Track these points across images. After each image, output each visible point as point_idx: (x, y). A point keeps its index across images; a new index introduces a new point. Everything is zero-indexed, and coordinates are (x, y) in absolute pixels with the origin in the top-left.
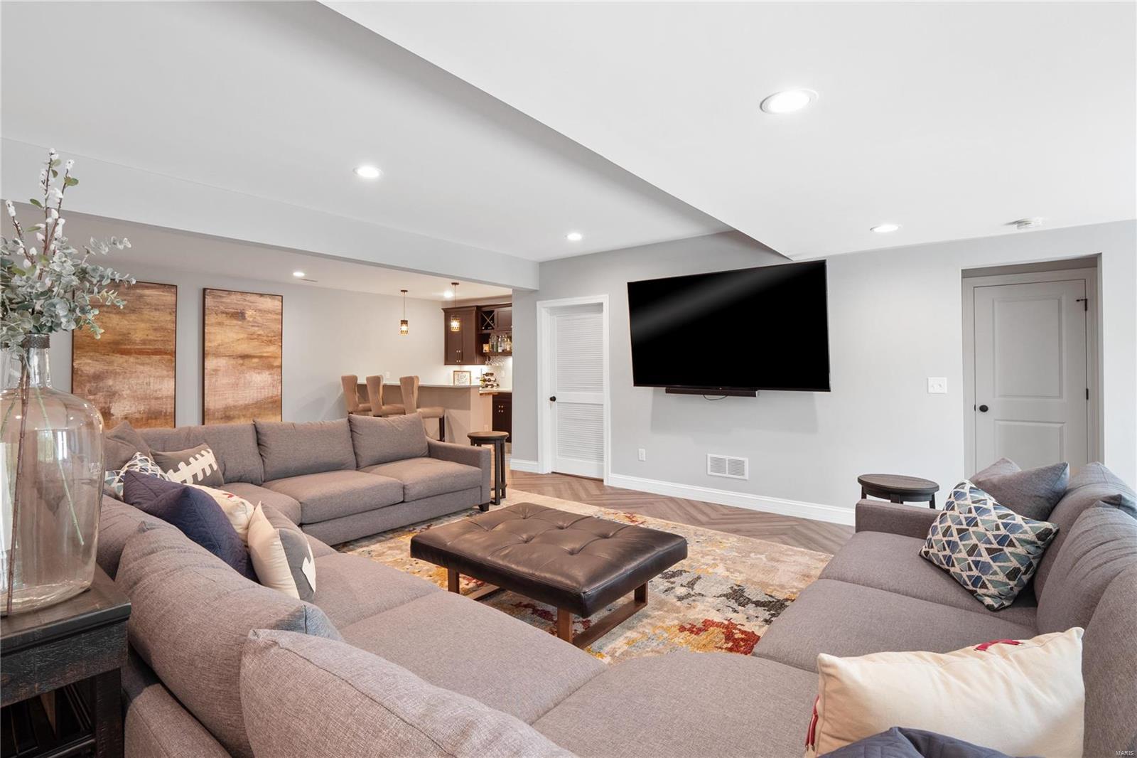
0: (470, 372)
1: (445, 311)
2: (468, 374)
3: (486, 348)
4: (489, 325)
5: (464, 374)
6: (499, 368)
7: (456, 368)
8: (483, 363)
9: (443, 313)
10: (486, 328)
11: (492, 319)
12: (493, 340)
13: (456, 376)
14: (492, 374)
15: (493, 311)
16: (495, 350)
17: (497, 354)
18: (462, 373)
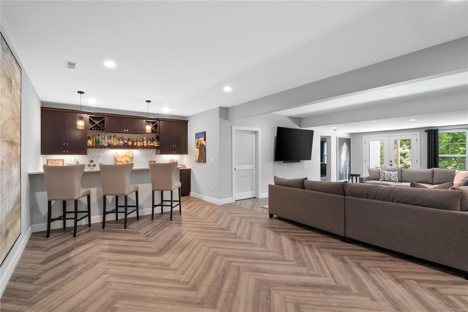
0: (63, 160)
2: (61, 161)
5: (58, 161)
18: (55, 161)
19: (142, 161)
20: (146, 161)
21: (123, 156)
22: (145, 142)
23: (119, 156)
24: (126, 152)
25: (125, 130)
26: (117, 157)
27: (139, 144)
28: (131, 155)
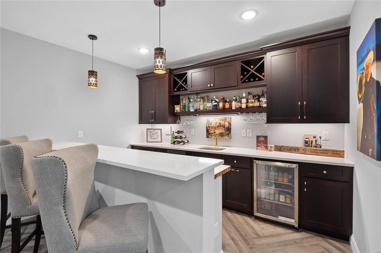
0: (161, 129)
1: (139, 79)
2: (160, 131)
3: (177, 108)
4: (181, 87)
5: (156, 131)
6: (190, 127)
7: (149, 126)
8: (175, 122)
9: (137, 80)
10: (179, 90)
11: (186, 81)
12: (184, 101)
13: (149, 133)
14: (182, 132)
15: (186, 73)
16: (187, 110)
17: (189, 114)
18: (154, 131)
19: (245, 136)
20: (252, 136)
21: (217, 125)
22: (244, 101)
23: (212, 126)
24: (220, 120)
25: (209, 85)
26: (209, 127)
27: (234, 105)
28: (227, 124)
